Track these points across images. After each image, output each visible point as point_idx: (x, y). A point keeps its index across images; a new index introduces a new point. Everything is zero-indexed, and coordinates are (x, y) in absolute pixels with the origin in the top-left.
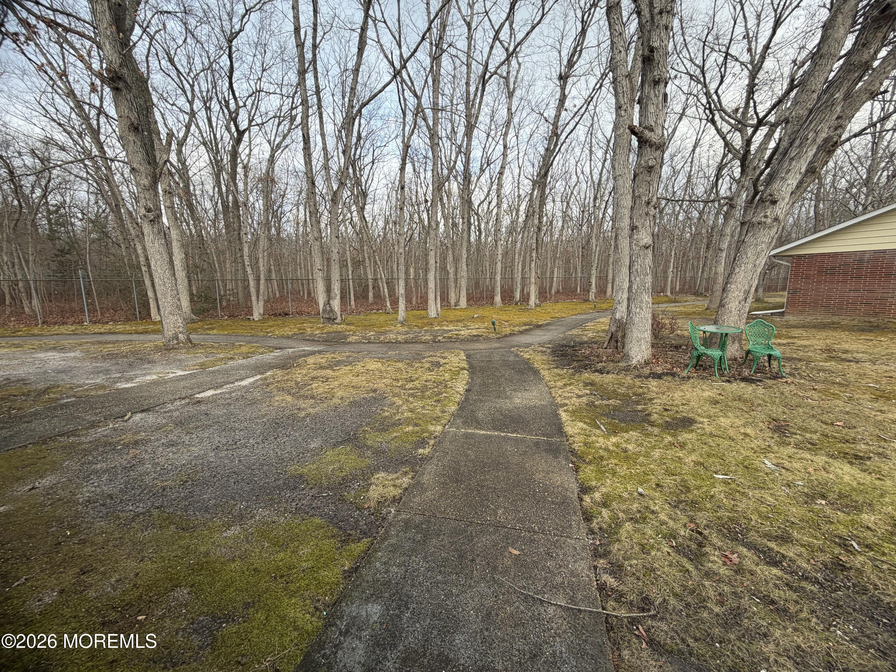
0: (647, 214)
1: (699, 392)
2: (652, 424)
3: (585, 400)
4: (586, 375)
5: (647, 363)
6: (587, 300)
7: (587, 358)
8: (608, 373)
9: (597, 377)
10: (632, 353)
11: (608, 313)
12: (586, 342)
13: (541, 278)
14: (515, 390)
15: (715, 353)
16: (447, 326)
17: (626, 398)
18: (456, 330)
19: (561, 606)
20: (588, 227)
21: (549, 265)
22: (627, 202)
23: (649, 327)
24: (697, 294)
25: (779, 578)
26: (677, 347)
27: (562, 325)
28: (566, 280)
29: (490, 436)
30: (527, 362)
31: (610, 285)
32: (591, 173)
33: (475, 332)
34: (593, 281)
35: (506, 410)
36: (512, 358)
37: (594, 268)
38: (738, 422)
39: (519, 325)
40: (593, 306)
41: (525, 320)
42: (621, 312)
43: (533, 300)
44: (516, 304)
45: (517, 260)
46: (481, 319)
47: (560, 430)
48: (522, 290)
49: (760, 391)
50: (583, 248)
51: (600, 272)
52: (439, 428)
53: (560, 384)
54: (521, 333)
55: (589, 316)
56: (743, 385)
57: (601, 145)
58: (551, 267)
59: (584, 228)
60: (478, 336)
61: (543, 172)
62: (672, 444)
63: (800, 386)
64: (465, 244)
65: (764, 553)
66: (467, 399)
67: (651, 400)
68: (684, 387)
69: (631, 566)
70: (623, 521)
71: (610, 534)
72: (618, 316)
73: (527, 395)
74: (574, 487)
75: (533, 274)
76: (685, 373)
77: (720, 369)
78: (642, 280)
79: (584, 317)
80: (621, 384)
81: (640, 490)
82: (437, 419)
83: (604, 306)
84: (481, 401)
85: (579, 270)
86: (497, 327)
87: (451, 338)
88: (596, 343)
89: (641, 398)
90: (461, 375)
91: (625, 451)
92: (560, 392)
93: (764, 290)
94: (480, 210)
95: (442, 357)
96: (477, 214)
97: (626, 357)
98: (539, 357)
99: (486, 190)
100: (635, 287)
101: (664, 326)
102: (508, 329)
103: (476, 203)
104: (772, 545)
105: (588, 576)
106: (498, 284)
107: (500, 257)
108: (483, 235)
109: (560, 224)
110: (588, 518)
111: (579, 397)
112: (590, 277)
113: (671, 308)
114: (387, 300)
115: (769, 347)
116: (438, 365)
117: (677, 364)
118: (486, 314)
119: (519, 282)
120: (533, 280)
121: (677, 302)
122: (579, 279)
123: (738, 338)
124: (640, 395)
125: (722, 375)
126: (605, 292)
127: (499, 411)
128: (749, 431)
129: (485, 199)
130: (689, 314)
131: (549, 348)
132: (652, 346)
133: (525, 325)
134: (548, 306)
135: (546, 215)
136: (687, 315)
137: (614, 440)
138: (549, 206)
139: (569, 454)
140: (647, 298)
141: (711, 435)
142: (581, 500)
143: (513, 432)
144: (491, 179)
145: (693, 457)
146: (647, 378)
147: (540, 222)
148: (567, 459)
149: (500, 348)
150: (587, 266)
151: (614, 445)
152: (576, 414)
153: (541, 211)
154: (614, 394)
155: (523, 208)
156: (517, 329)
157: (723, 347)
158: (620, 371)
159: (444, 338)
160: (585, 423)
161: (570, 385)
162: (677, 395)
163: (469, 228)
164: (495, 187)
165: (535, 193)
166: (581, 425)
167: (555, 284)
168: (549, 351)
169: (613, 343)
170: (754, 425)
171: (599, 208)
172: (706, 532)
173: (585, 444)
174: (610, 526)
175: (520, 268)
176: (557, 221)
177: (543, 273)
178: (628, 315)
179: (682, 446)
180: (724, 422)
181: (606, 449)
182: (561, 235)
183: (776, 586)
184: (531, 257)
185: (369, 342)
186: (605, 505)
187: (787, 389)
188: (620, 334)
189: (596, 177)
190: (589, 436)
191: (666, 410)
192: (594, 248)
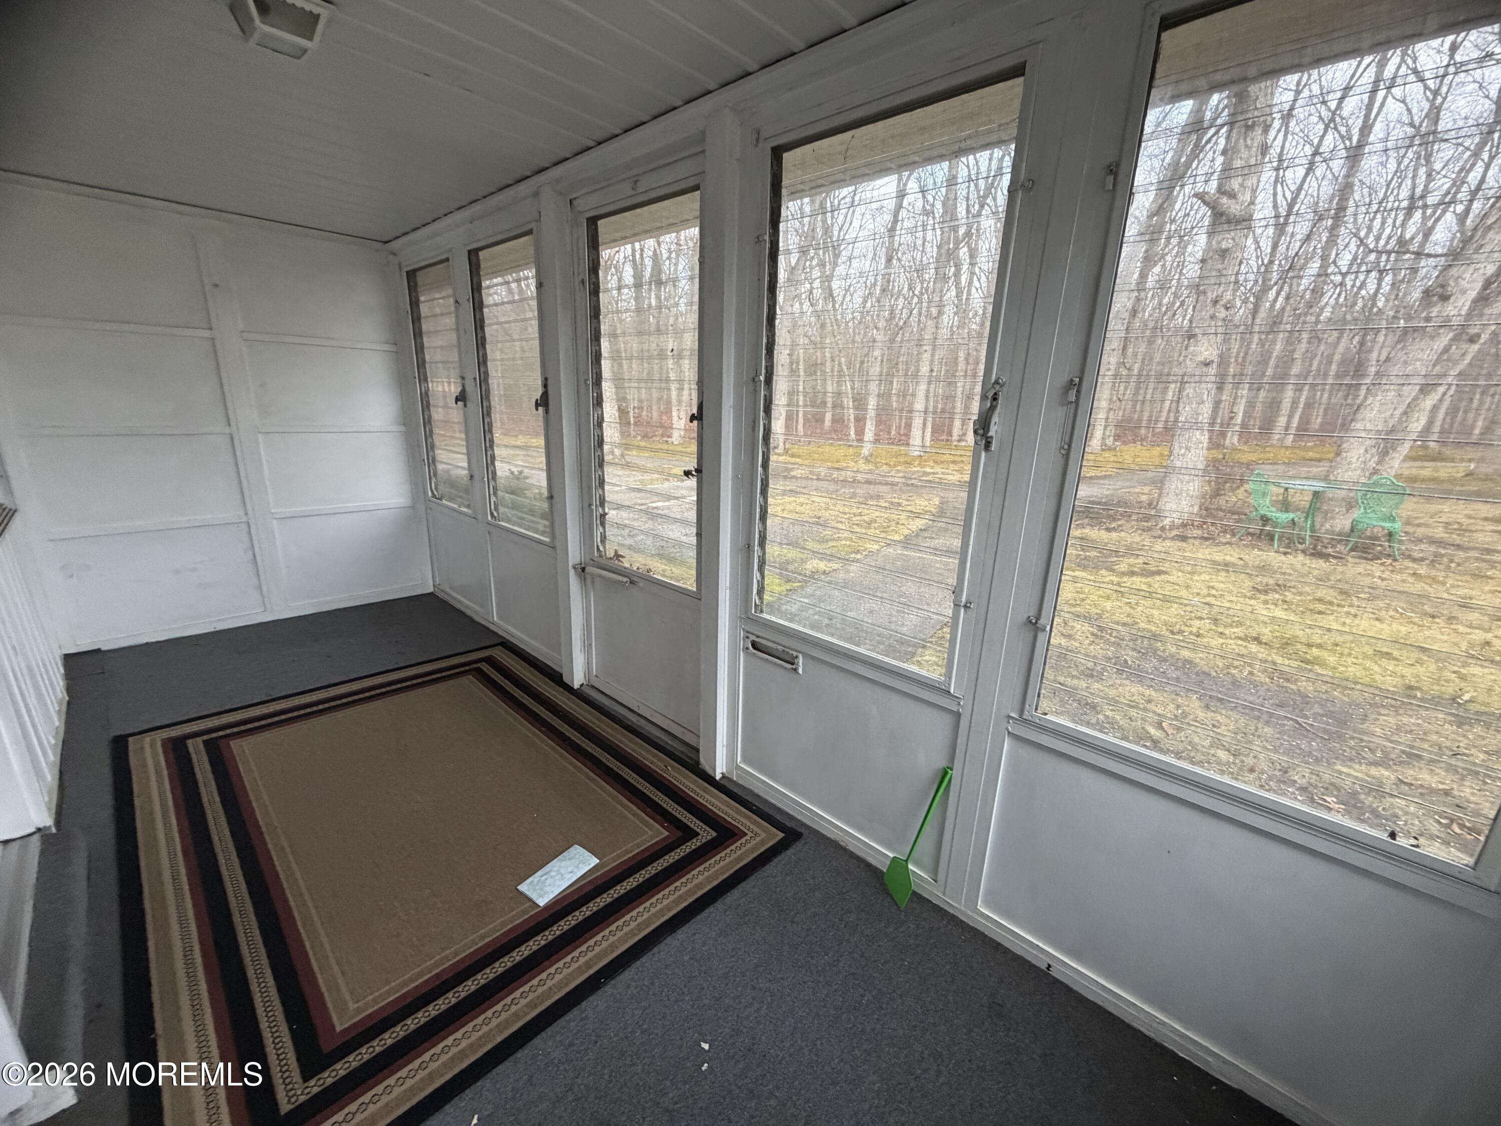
18: (943, 473)
95: (907, 500)
97: (1158, 515)
114: (852, 425)
115: (1390, 518)
116: (898, 505)
159: (921, 481)
185: (818, 479)
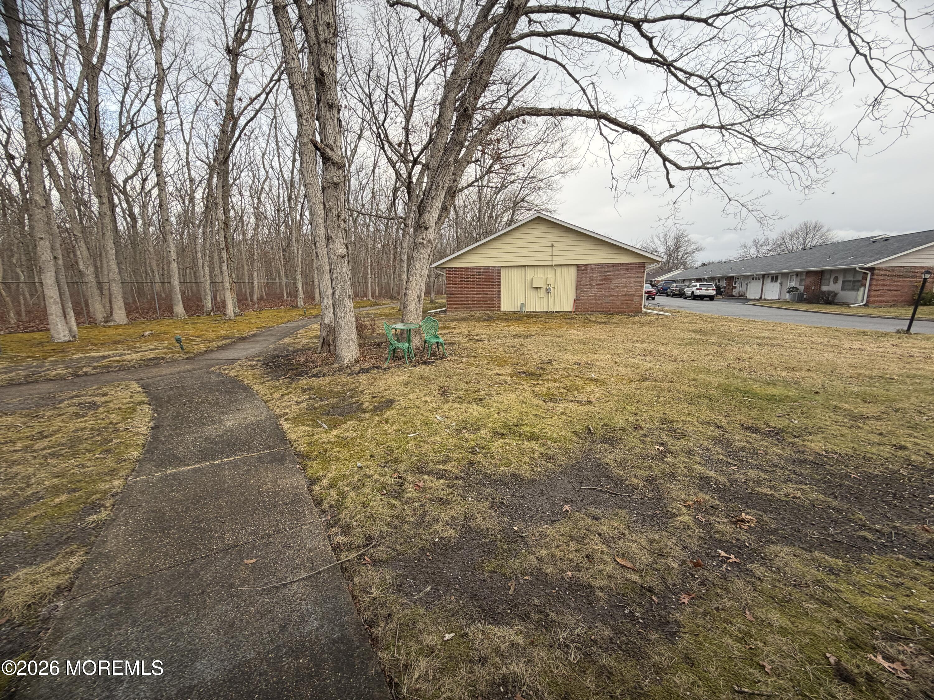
0: (339, 226)
1: (396, 378)
2: (364, 411)
3: (304, 405)
4: (304, 382)
5: (356, 361)
6: (296, 307)
7: (302, 365)
8: (324, 376)
9: (314, 382)
10: (343, 354)
11: (318, 319)
12: (300, 350)
13: (237, 283)
14: (223, 413)
15: (404, 345)
16: (97, 351)
17: (341, 394)
18: (115, 355)
19: (303, 579)
20: (286, 228)
21: (246, 268)
22: (320, 211)
23: (354, 329)
24: (392, 298)
25: (443, 484)
26: (379, 345)
27: (272, 335)
28: (269, 285)
29: (199, 469)
30: (234, 380)
31: (317, 291)
32: (281, 171)
33: (150, 355)
34: (300, 286)
35: (216, 436)
36: (213, 379)
37: (298, 273)
38: (422, 394)
39: (217, 340)
40: (302, 313)
41: (223, 332)
42: (328, 318)
43: (231, 309)
44: (209, 314)
45: (200, 261)
46: (157, 336)
47: (283, 438)
48: (214, 298)
49: (434, 369)
50: (283, 251)
51: (306, 277)
52: (118, 482)
53: (276, 395)
54: (221, 348)
55: (300, 323)
56: (423, 367)
57: (289, 142)
58: (249, 270)
59: (282, 228)
60: (157, 358)
61: (221, 157)
62: (380, 422)
63: (455, 361)
64: (109, 234)
65: (436, 473)
66: (155, 439)
67: (362, 391)
68: (386, 376)
69: (356, 521)
70: (348, 492)
71: (338, 507)
72: (327, 321)
73: (240, 414)
74: (304, 483)
75: (227, 278)
76: (386, 365)
77: (409, 358)
78: (343, 287)
79: (294, 324)
80: (337, 384)
81: (359, 464)
82: (112, 473)
83: (314, 312)
84: (179, 435)
85: (283, 274)
86: (185, 345)
87: (107, 366)
88: (309, 349)
89: (355, 392)
90: (139, 412)
91: (345, 438)
92: (278, 403)
93: (435, 294)
94: (128, 188)
95: (99, 395)
96: (125, 193)
97: (339, 358)
98: (249, 372)
99: (135, 162)
100: (337, 293)
101: (366, 327)
102: (202, 346)
103: (120, 179)
104: (441, 467)
105: (323, 545)
106: (177, 289)
107: (174, 255)
108: (140, 222)
109: (253, 220)
110: (318, 502)
111: (298, 403)
112: (295, 283)
113: (373, 310)
115: (436, 337)
116: (94, 406)
117: (379, 358)
118: (164, 329)
119: (208, 287)
120: (227, 285)
121: (377, 305)
122: (284, 284)
123: (418, 332)
124: (353, 390)
125: (410, 362)
126: (314, 298)
127: (208, 439)
128: (427, 399)
129: (135, 174)
130: (387, 315)
131: (259, 361)
132: (360, 346)
133: (225, 338)
134: (251, 315)
135: (233, 208)
136: (386, 316)
137: (335, 432)
138: (235, 199)
139: (296, 457)
140: (349, 303)
141: (406, 408)
142: (311, 491)
143: (229, 456)
144: (141, 147)
145: (395, 427)
146: (357, 374)
147: (227, 217)
148: (294, 462)
149: (195, 370)
150: (290, 270)
151: (335, 436)
152: (297, 420)
153: (226, 203)
154: (333, 394)
155: (199, 195)
156: (214, 344)
157: (409, 340)
158: (335, 372)
159: (95, 368)
160: (307, 425)
161: (288, 394)
162: (381, 383)
163: (113, 212)
164: (149, 160)
165: (215, 179)
166: (304, 428)
167: (256, 289)
168: (260, 364)
169: (326, 347)
170: (430, 393)
171: (296, 210)
172: (404, 475)
173: (309, 444)
174: (338, 501)
175: (207, 270)
176: (249, 217)
177: (240, 276)
178: (335, 320)
179: (387, 421)
180: (413, 396)
181: (329, 442)
182: (256, 234)
183: (442, 489)
184: (221, 258)
186: (332, 486)
187: (447, 365)
188: (331, 338)
189: (287, 176)
190: (313, 435)
191: (374, 397)
192: (296, 251)
